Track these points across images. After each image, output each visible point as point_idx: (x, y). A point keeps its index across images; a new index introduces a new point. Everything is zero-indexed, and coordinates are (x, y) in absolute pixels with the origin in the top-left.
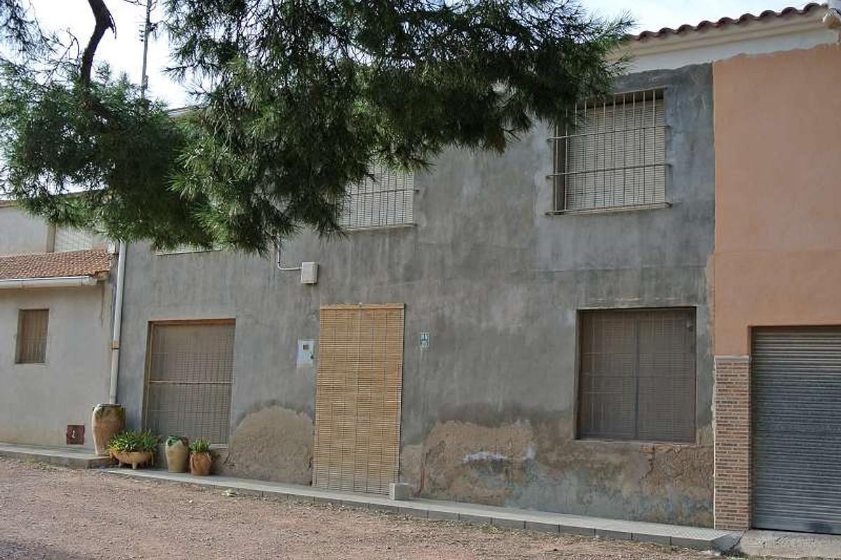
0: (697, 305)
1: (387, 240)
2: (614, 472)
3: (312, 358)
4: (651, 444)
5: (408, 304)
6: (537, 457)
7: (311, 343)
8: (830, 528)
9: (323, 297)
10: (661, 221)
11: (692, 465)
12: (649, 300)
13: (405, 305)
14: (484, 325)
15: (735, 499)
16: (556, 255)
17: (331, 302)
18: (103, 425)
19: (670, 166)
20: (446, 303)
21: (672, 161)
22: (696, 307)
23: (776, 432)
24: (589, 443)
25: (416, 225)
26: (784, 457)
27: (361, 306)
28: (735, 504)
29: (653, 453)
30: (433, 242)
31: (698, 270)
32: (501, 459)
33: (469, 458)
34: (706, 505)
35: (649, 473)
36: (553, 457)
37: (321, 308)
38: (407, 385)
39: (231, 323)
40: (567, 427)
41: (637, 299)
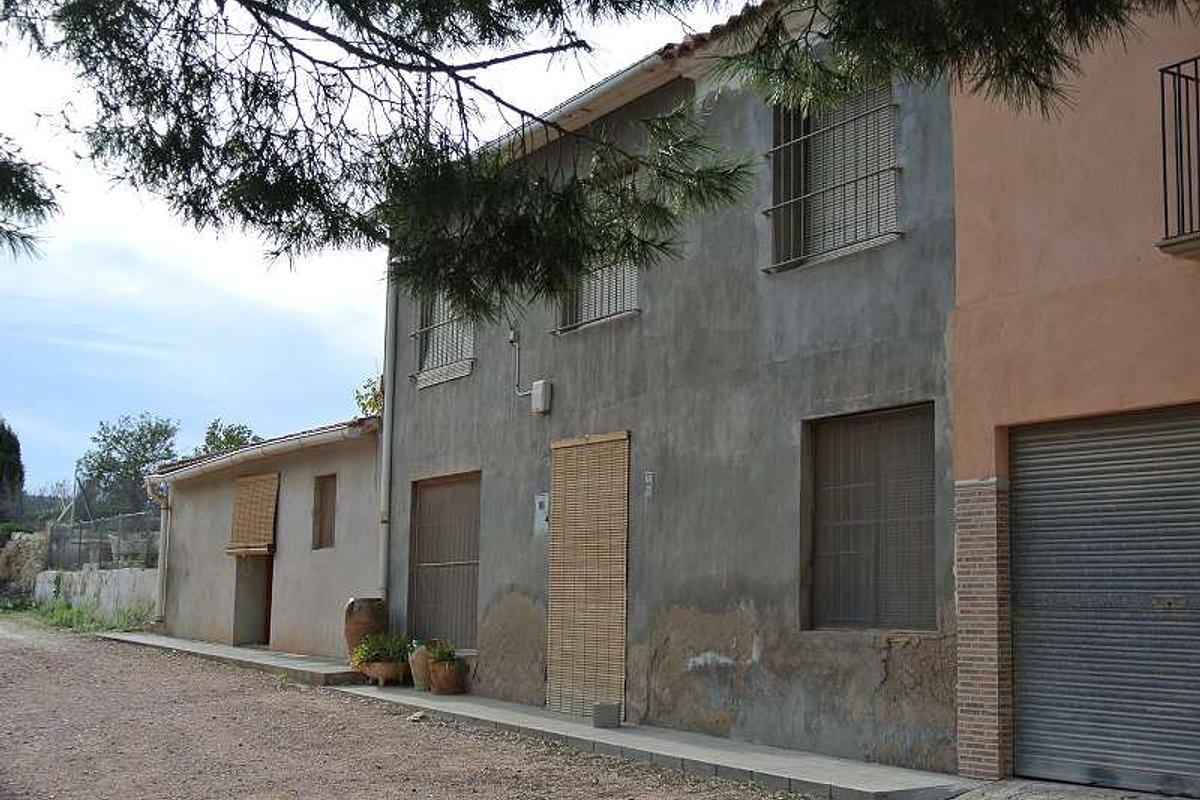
0: (934, 398)
1: (613, 338)
2: (844, 682)
3: (547, 520)
4: (885, 634)
5: (633, 430)
6: (762, 659)
7: (546, 498)
8: (1113, 777)
9: (556, 429)
10: (893, 265)
11: (933, 668)
12: (881, 398)
13: (629, 432)
14: (707, 454)
15: (981, 726)
16: (780, 336)
17: (563, 435)
18: (352, 628)
19: (900, 170)
20: (669, 427)
21: (902, 162)
22: (933, 402)
23: (1043, 608)
24: (817, 637)
25: (640, 311)
26: (1055, 651)
27: (588, 439)
28: (982, 733)
29: (889, 648)
30: (657, 335)
31: (935, 340)
32: (726, 664)
33: (694, 662)
34: (949, 736)
35: (882, 683)
36: (779, 660)
37: (553, 446)
38: (632, 553)
39: (476, 475)
40: (792, 610)
41: (866, 396)
